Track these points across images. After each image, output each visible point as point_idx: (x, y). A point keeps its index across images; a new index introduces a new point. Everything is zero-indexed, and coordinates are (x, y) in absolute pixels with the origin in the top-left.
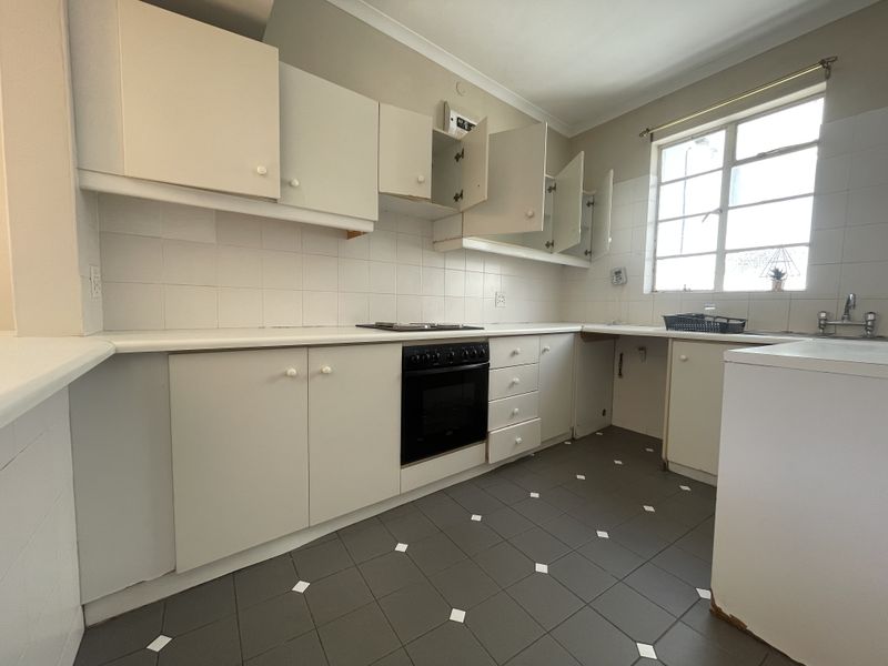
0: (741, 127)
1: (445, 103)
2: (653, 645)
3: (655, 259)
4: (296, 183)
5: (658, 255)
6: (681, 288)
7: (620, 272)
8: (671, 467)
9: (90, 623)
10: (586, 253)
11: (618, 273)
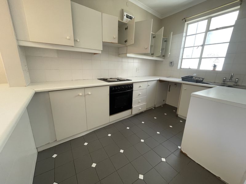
0: (212, 19)
1: (123, 10)
2: (165, 158)
3: (182, 59)
4: (78, 40)
5: (183, 58)
6: (188, 68)
7: (172, 62)
8: (179, 116)
9: (39, 151)
10: (163, 56)
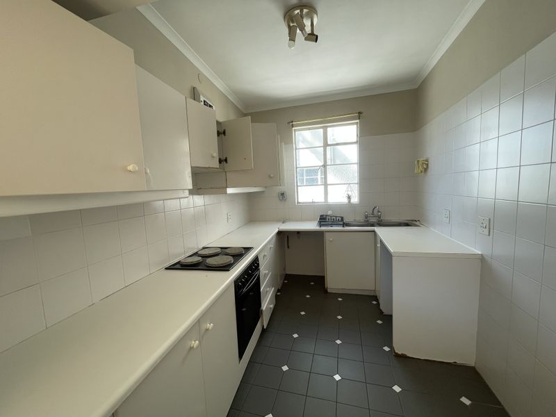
0: (329, 129)
1: (194, 88)
3: (297, 186)
8: (329, 291)
11: (283, 194)
